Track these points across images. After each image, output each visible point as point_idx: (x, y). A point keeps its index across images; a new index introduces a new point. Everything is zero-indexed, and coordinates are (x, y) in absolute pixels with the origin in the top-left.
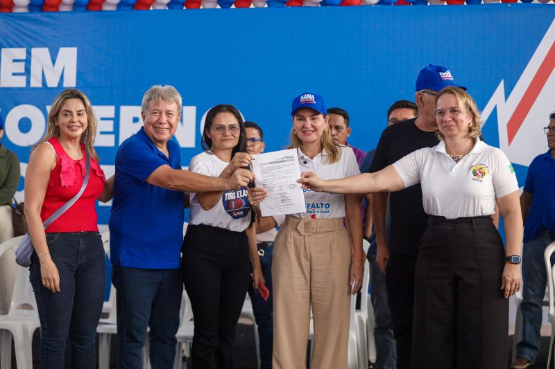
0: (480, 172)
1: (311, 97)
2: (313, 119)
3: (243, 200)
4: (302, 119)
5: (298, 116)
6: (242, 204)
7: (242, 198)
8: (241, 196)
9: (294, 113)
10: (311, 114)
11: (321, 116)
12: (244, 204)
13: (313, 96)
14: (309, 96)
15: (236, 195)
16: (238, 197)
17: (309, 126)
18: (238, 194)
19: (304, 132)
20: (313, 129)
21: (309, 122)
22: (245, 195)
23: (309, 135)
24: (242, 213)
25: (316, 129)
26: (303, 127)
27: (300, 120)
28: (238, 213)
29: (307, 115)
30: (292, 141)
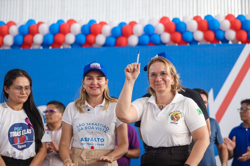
0: (176, 117)
1: (98, 65)
2: (99, 79)
3: (26, 137)
4: (91, 78)
5: (88, 76)
6: (25, 139)
7: (26, 135)
8: (25, 134)
9: (85, 74)
10: (97, 75)
11: (104, 78)
12: (27, 139)
13: (99, 64)
14: (96, 64)
15: (21, 133)
16: (23, 134)
17: (96, 83)
18: (23, 132)
19: (91, 88)
20: (97, 86)
21: (96, 81)
22: (28, 132)
23: (95, 89)
24: (25, 146)
25: (100, 86)
26: (92, 84)
27: (90, 79)
28: (22, 146)
29: (95, 76)
30: (81, 95)
